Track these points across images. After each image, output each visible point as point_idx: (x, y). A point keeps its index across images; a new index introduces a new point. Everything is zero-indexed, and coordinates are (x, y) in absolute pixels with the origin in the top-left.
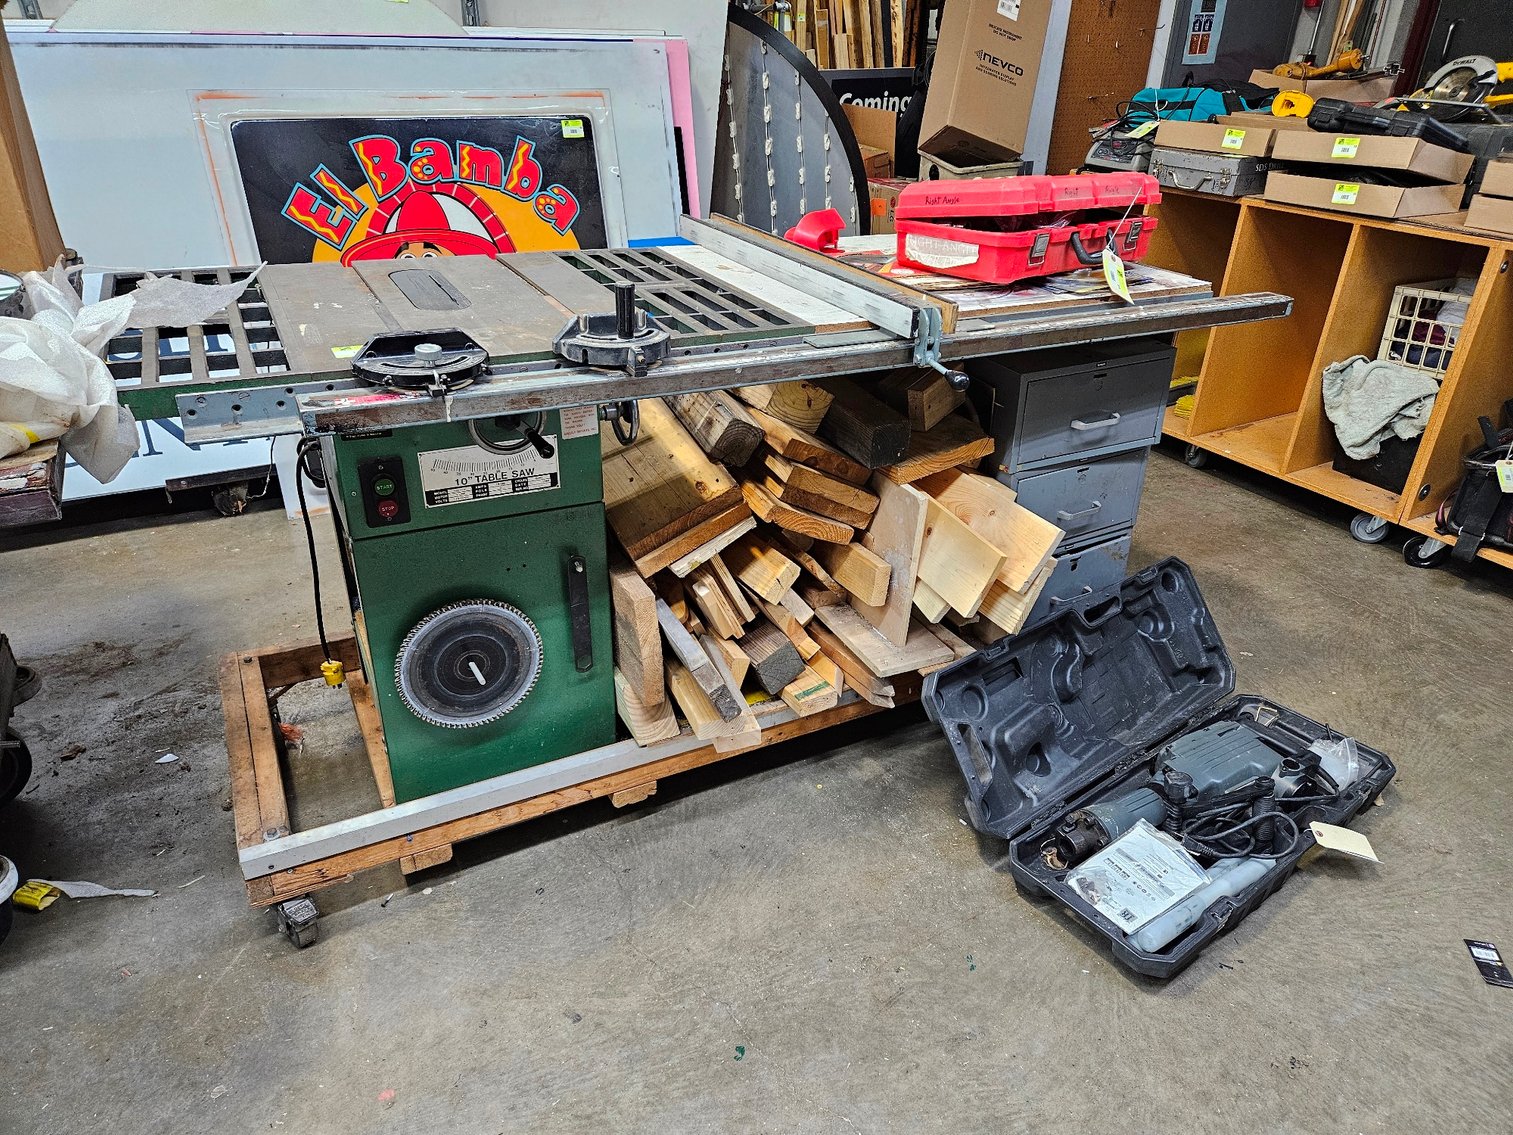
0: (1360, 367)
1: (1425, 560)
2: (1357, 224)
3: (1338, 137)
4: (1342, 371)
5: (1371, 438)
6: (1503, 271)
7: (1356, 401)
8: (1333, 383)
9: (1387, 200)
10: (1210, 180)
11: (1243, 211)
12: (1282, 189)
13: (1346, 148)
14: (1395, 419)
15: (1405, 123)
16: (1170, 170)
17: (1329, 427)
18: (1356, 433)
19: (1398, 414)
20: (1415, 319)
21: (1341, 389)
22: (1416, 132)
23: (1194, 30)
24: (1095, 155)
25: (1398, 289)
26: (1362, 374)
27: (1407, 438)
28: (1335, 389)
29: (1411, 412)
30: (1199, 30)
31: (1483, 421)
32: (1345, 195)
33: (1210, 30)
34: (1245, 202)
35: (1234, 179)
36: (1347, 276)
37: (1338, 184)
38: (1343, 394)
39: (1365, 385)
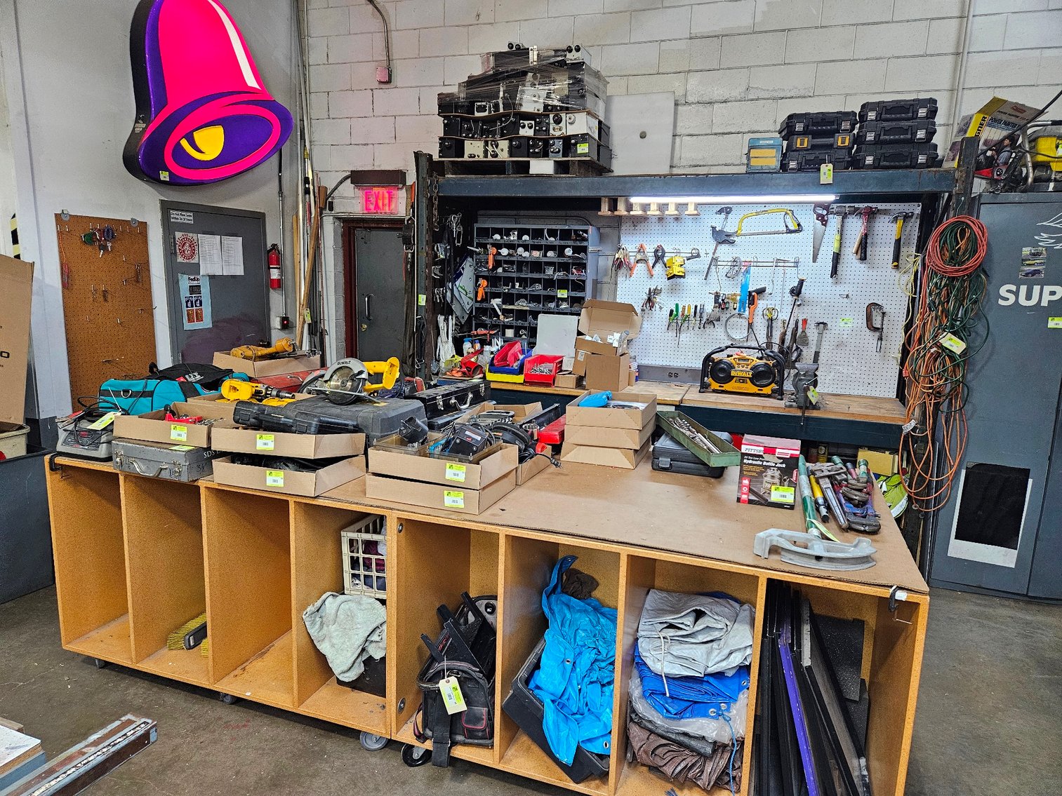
0: (332, 604)
1: (418, 760)
2: (291, 501)
3: (258, 434)
4: (318, 611)
5: (354, 662)
6: (400, 531)
7: (335, 634)
8: (313, 623)
9: (306, 483)
10: (166, 469)
11: (203, 491)
12: (226, 475)
13: (265, 443)
14: (367, 644)
15: (303, 422)
16: (131, 460)
17: (322, 659)
18: (343, 661)
19: (367, 640)
20: (361, 555)
21: (322, 624)
22: (313, 429)
23: (187, 307)
24: (65, 442)
25: (343, 533)
26: (334, 612)
27: (379, 658)
28: (317, 626)
29: (375, 637)
30: (192, 306)
31: (424, 638)
32: (275, 480)
33: (201, 305)
34: (203, 484)
35: (185, 469)
36: (296, 539)
37: (268, 471)
38: (325, 628)
39: (338, 619)
